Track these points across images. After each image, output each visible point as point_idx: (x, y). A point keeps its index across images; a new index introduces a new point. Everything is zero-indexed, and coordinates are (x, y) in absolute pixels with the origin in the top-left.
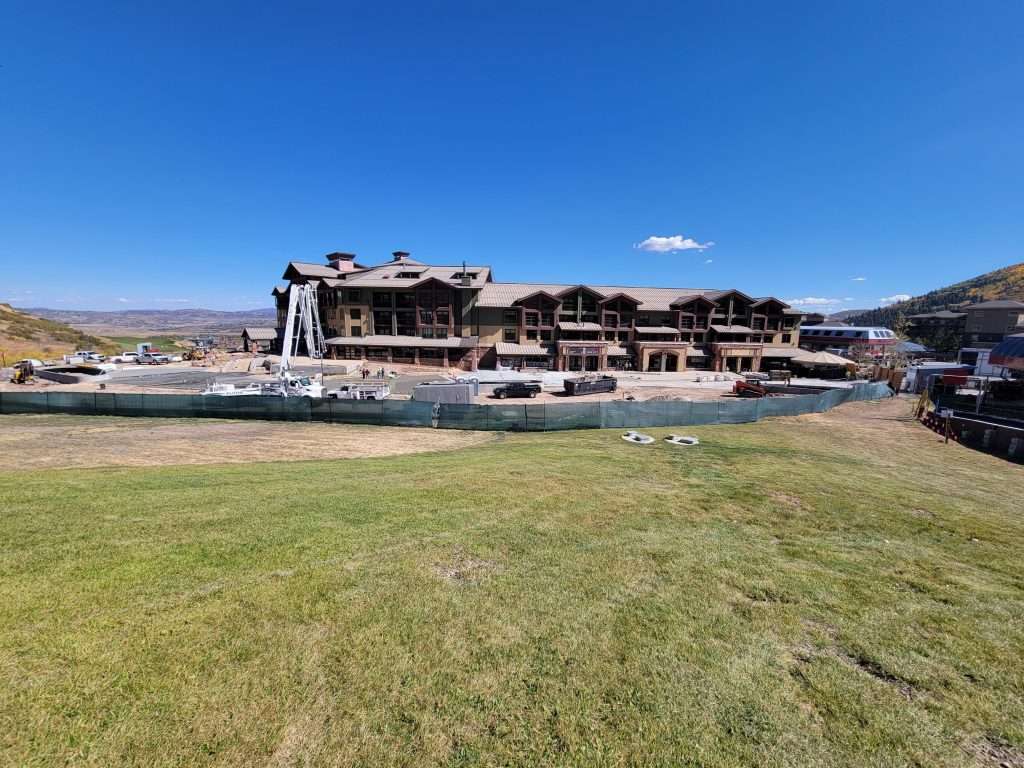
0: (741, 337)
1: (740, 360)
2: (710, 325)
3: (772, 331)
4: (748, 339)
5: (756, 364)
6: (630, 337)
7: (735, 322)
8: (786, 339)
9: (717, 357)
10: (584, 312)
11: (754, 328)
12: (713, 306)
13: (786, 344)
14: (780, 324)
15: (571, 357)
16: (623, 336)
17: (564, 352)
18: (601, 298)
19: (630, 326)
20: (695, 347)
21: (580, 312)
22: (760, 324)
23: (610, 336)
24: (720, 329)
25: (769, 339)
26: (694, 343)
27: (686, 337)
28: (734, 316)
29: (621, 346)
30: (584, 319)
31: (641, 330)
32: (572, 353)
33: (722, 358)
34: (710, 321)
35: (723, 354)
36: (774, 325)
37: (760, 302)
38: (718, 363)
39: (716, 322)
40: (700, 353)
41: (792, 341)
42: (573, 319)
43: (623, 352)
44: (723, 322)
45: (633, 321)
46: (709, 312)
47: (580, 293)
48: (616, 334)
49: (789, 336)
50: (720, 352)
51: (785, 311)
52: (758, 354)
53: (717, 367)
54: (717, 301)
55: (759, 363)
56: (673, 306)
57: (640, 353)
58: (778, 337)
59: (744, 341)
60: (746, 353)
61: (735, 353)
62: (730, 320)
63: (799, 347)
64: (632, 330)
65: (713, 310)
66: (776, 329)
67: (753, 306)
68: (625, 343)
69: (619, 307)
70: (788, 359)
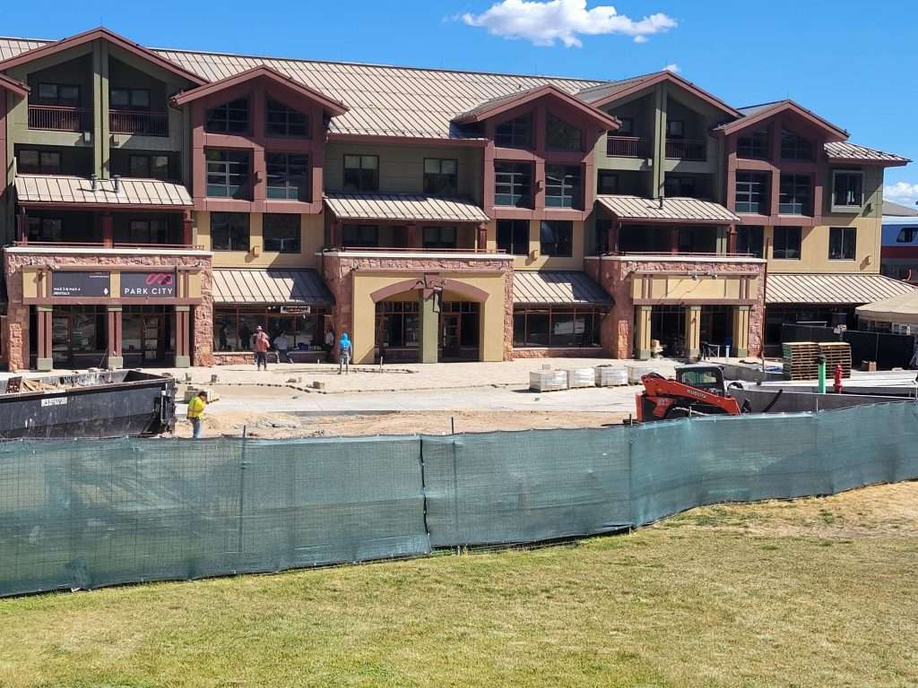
0: (697, 238)
1: (695, 314)
2: (592, 195)
3: (793, 218)
4: (721, 243)
5: (749, 330)
6: (310, 235)
7: (678, 186)
8: (843, 244)
9: (620, 308)
10: (122, 139)
11: (738, 209)
12: (599, 128)
13: (843, 264)
14: (819, 191)
15: (60, 311)
16: (282, 232)
17: (30, 291)
18: (190, 83)
19: (306, 197)
20: (548, 274)
21: (105, 138)
22: (756, 191)
23: (230, 233)
24: (625, 206)
25: (789, 243)
26: (541, 260)
27: (512, 237)
28: (671, 165)
29: (274, 271)
30: (123, 165)
31: (346, 208)
32: (65, 296)
33: (637, 309)
34: (592, 182)
35: (637, 295)
36: (798, 193)
37: (752, 116)
38: (623, 326)
39: (615, 183)
40: (562, 293)
41: (861, 252)
42: (76, 163)
43: (279, 291)
44: (637, 185)
45: (318, 173)
46: (586, 148)
47: (102, 61)
48: (256, 224)
49: (852, 233)
50: (628, 287)
51: (833, 148)
52: (752, 296)
53: (622, 343)
54: (613, 109)
55: (758, 326)
56: (464, 126)
57: (339, 291)
58: (817, 240)
59: (710, 248)
60: (713, 291)
61: (679, 290)
62: (658, 180)
63: (885, 271)
64: (315, 208)
65: (603, 141)
66: (808, 210)
67: (729, 129)
68: (291, 259)
69: (259, 119)
70: (847, 312)
